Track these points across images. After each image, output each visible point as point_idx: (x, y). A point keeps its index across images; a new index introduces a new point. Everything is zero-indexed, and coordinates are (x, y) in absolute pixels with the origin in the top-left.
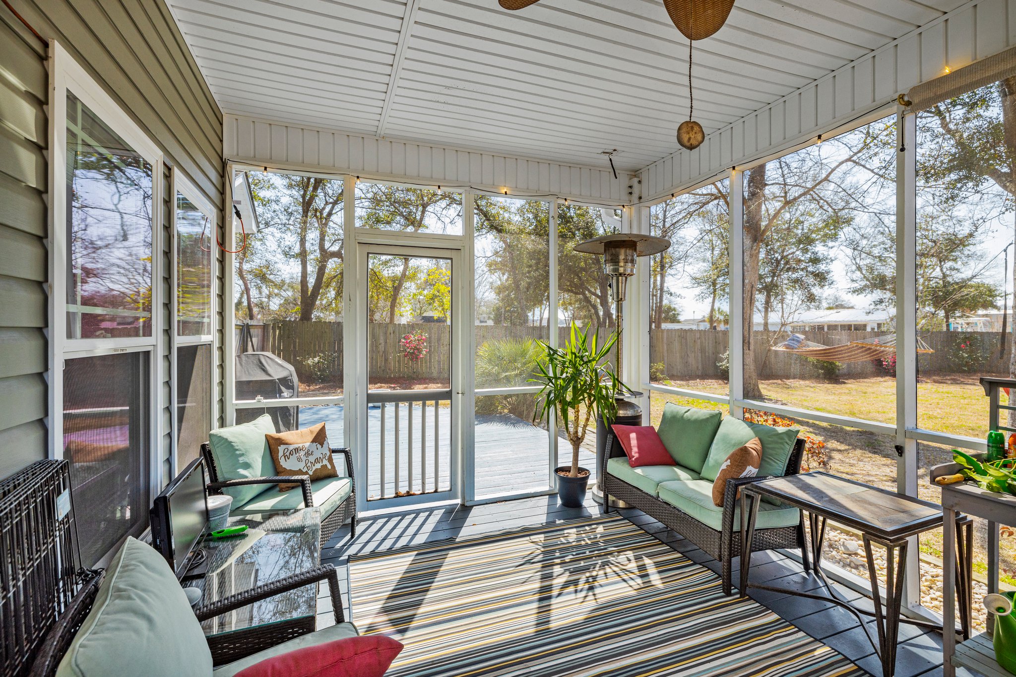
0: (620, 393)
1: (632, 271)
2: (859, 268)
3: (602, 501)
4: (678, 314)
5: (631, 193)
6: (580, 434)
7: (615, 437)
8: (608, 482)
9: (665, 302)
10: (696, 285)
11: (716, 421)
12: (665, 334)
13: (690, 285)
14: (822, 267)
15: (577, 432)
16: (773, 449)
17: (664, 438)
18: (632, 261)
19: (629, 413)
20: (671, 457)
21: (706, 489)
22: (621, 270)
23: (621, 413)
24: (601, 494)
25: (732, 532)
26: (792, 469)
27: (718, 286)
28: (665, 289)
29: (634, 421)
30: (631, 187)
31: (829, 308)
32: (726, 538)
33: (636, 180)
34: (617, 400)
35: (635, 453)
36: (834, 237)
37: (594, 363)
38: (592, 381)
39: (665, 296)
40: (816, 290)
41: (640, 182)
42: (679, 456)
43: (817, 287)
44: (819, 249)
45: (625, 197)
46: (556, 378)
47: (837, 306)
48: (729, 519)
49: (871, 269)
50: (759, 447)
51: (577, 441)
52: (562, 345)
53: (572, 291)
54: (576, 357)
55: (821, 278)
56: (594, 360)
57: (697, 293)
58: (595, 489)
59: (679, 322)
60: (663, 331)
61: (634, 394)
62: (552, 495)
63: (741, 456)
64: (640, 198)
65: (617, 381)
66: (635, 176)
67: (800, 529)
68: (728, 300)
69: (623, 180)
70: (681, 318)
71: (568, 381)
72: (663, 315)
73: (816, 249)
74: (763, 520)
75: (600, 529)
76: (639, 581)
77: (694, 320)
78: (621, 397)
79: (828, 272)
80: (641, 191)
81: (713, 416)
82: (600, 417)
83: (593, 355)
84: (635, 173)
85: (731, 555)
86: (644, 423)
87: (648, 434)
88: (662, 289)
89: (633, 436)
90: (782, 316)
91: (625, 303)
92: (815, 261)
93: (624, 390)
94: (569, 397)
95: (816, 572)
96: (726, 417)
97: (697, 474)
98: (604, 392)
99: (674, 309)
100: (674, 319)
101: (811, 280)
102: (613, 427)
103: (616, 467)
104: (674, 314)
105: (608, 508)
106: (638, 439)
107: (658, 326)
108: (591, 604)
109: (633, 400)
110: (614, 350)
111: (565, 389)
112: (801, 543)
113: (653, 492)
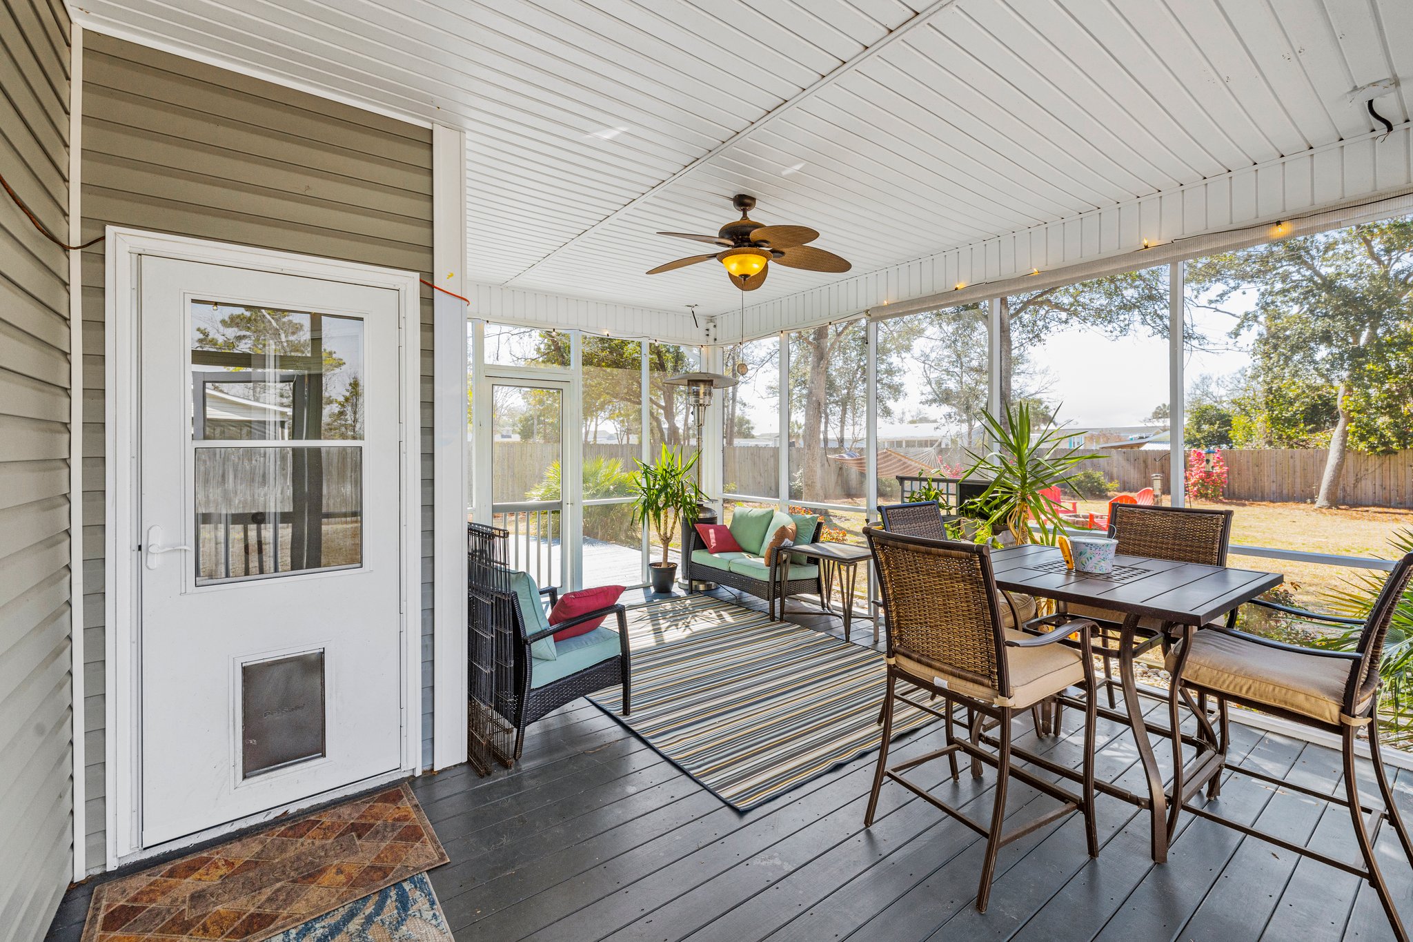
0: (701, 500)
1: (709, 402)
2: (929, 383)
3: (687, 588)
4: (752, 428)
5: (708, 335)
6: (668, 535)
7: (698, 534)
8: (693, 572)
9: (738, 413)
10: (771, 395)
11: (770, 516)
12: (737, 452)
13: (765, 395)
14: (896, 380)
15: (666, 533)
16: (803, 529)
17: (734, 533)
18: (710, 394)
19: (708, 515)
20: (739, 545)
21: (762, 561)
22: (701, 402)
23: (701, 516)
24: (687, 582)
25: (775, 582)
26: (815, 539)
27: (795, 397)
28: (738, 399)
29: (712, 521)
30: (708, 330)
31: (912, 422)
32: (772, 585)
33: (711, 325)
34: (699, 505)
35: (713, 543)
36: (908, 349)
37: (680, 476)
38: (678, 491)
39: (738, 406)
40: (890, 404)
41: (715, 326)
42: (744, 545)
43: (892, 401)
44: (894, 359)
45: (703, 338)
46: (650, 489)
47: (920, 419)
48: (773, 574)
49: (939, 383)
50: (794, 528)
51: (666, 541)
52: (653, 462)
53: (629, 400)
54: (666, 472)
55: (896, 390)
56: (680, 473)
57: (773, 405)
58: (681, 580)
59: (753, 437)
60: (735, 448)
61: (712, 501)
62: (646, 588)
63: (782, 532)
64: (715, 340)
65: (698, 491)
66: (711, 321)
67: (818, 580)
68: (804, 413)
69: (702, 323)
70: (754, 432)
71: (660, 491)
72: (736, 429)
73: (890, 360)
74: (794, 573)
75: (688, 602)
76: (719, 621)
77: (770, 435)
78: (701, 503)
79: (902, 385)
80: (716, 334)
81: (768, 513)
82: (685, 519)
83: (679, 469)
84: (711, 319)
85: (775, 597)
86: (719, 523)
87: (721, 531)
88: (734, 399)
89: (712, 531)
90: (853, 433)
91: (704, 428)
92: (890, 372)
93: (703, 497)
94: (661, 503)
95: (828, 608)
96: (777, 513)
97: (756, 554)
98: (688, 500)
99: (748, 422)
100: (748, 435)
101: (885, 393)
102: (696, 526)
103: (698, 557)
104: (749, 428)
105: (691, 591)
106: (715, 533)
107: (730, 443)
108: (688, 632)
109: (710, 505)
110: (695, 465)
111: (658, 496)
112: (819, 591)
113: (725, 568)
